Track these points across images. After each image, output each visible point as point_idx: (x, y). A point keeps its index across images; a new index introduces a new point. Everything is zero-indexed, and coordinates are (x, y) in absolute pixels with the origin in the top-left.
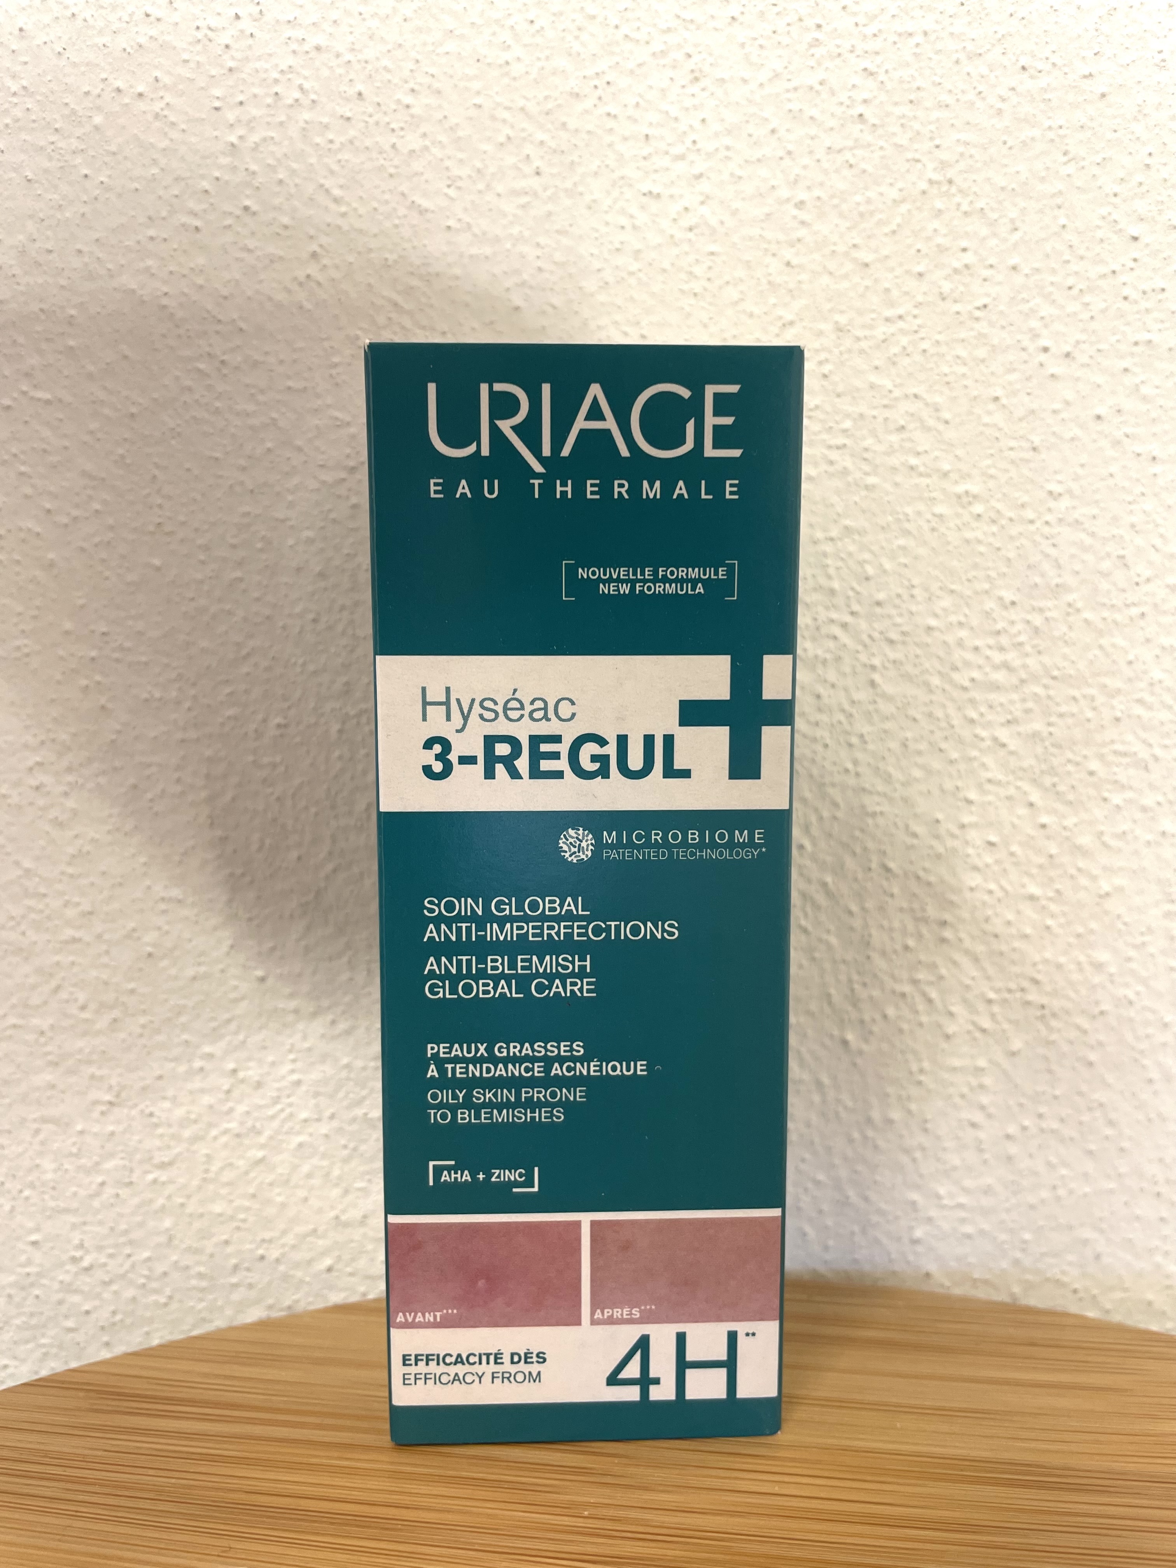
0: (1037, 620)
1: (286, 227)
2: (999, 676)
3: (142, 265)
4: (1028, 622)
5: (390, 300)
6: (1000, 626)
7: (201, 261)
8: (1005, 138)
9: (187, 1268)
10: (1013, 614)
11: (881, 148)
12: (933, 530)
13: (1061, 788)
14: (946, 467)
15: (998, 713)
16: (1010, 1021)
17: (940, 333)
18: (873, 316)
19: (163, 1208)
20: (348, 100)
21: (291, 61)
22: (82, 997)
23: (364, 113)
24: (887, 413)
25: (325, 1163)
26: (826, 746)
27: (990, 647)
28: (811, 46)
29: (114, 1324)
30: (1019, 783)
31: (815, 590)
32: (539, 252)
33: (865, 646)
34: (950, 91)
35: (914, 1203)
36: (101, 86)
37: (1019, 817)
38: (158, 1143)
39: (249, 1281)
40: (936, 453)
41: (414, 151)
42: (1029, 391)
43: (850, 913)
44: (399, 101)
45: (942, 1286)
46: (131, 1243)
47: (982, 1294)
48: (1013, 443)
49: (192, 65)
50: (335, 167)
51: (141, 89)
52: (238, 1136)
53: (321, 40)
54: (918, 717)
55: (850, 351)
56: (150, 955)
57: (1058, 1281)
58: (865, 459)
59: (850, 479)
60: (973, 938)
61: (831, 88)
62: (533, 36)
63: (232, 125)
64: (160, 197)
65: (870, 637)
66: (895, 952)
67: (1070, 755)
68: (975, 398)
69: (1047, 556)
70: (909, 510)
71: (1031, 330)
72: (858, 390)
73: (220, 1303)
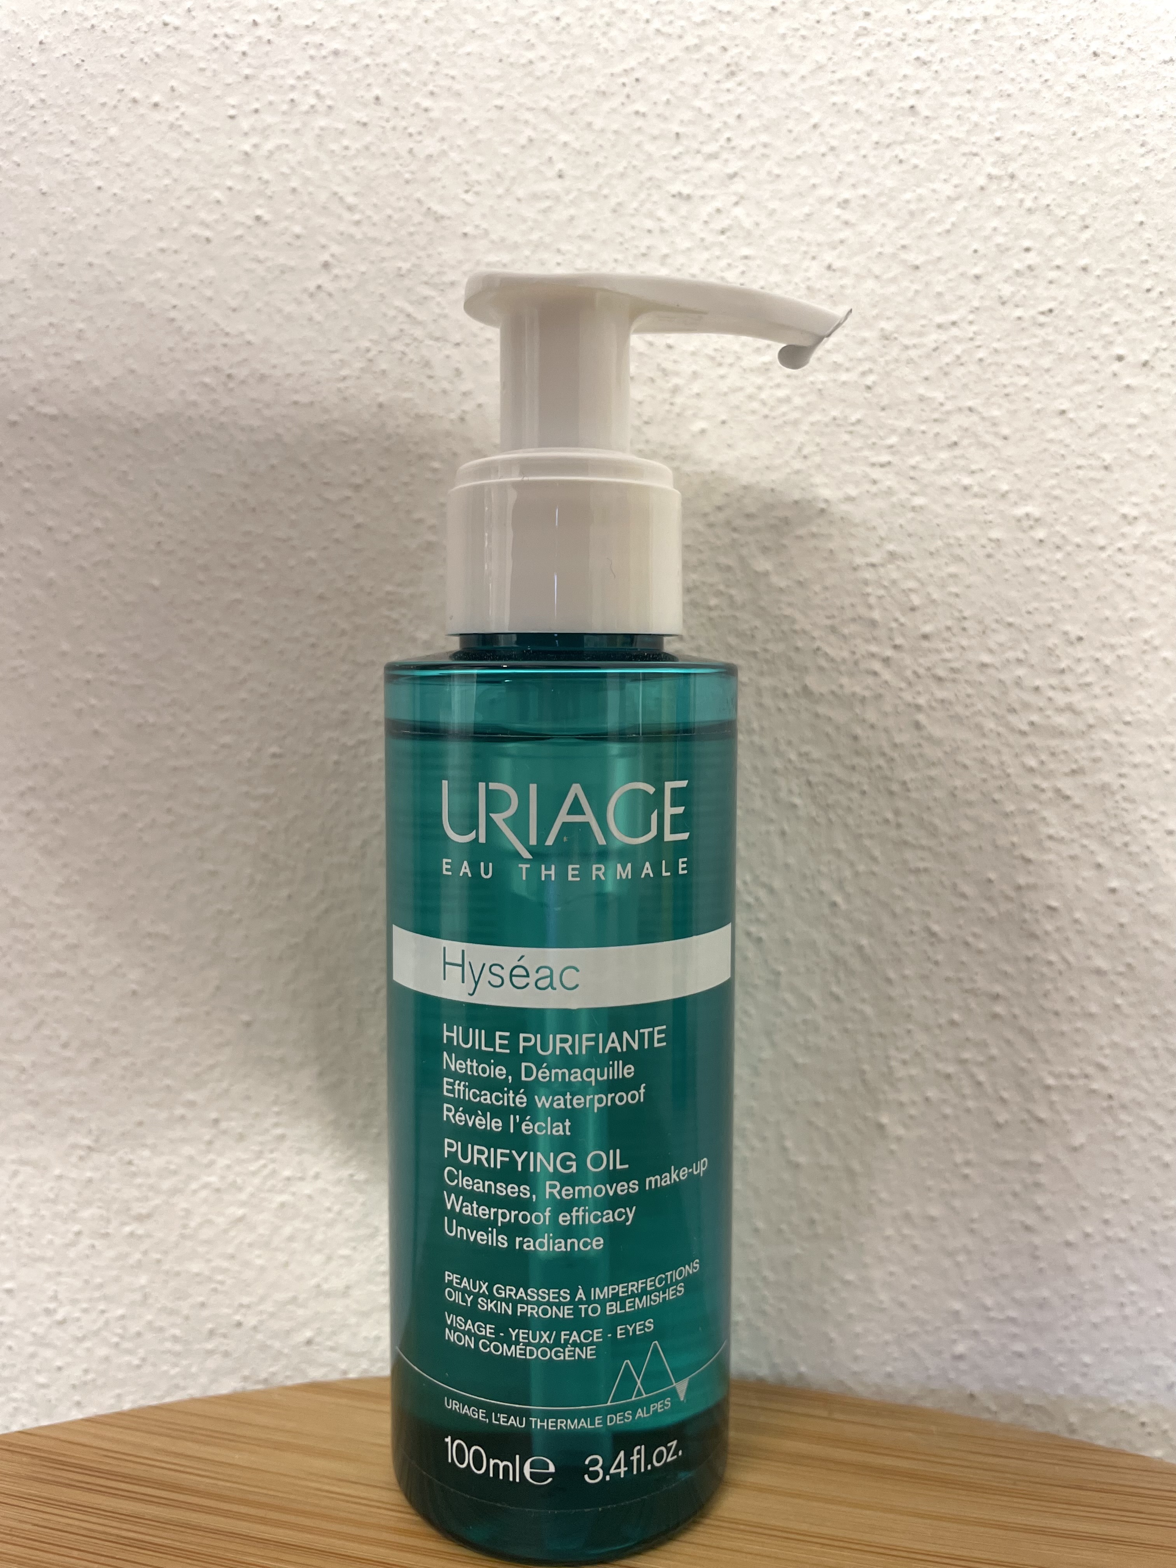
0: (1108, 659)
1: (298, 237)
2: (1062, 720)
3: (152, 278)
4: (1097, 660)
5: (401, 311)
6: (1063, 665)
7: (210, 272)
8: (1072, 129)
9: (161, 1329)
10: (1079, 651)
11: (935, 142)
12: (989, 556)
13: (1134, 848)
14: (1005, 487)
15: (1061, 761)
16: (1071, 1112)
17: (999, 340)
18: (923, 322)
19: (139, 1264)
20: (365, 105)
21: (308, 67)
22: (64, 1034)
23: (381, 118)
24: (937, 428)
25: (307, 1226)
26: (864, 793)
27: (1052, 687)
28: (858, 35)
29: (85, 1383)
30: (1085, 842)
31: (854, 620)
32: (559, 259)
34: (1013, 80)
35: (956, 1313)
36: (118, 97)
37: (1084, 879)
38: (136, 1193)
39: (223, 1348)
40: (993, 472)
41: (431, 156)
42: (1100, 403)
43: (889, 981)
44: (417, 105)
45: (988, 1410)
46: (105, 1298)
47: (1034, 1423)
48: (1081, 461)
49: (209, 73)
50: (350, 174)
51: (156, 98)
52: (218, 1190)
53: (337, 44)
54: (968, 762)
55: (897, 361)
56: (134, 993)
57: (1123, 1412)
58: (912, 478)
59: (894, 499)
60: (1029, 1014)
61: (879, 80)
62: (559, 33)
63: (246, 134)
64: (172, 208)
65: (915, 673)
66: (940, 1026)
67: (1145, 811)
68: (1038, 411)
69: (1120, 586)
70: (960, 534)
71: (1103, 337)
72: (905, 402)
73: (194, 1370)
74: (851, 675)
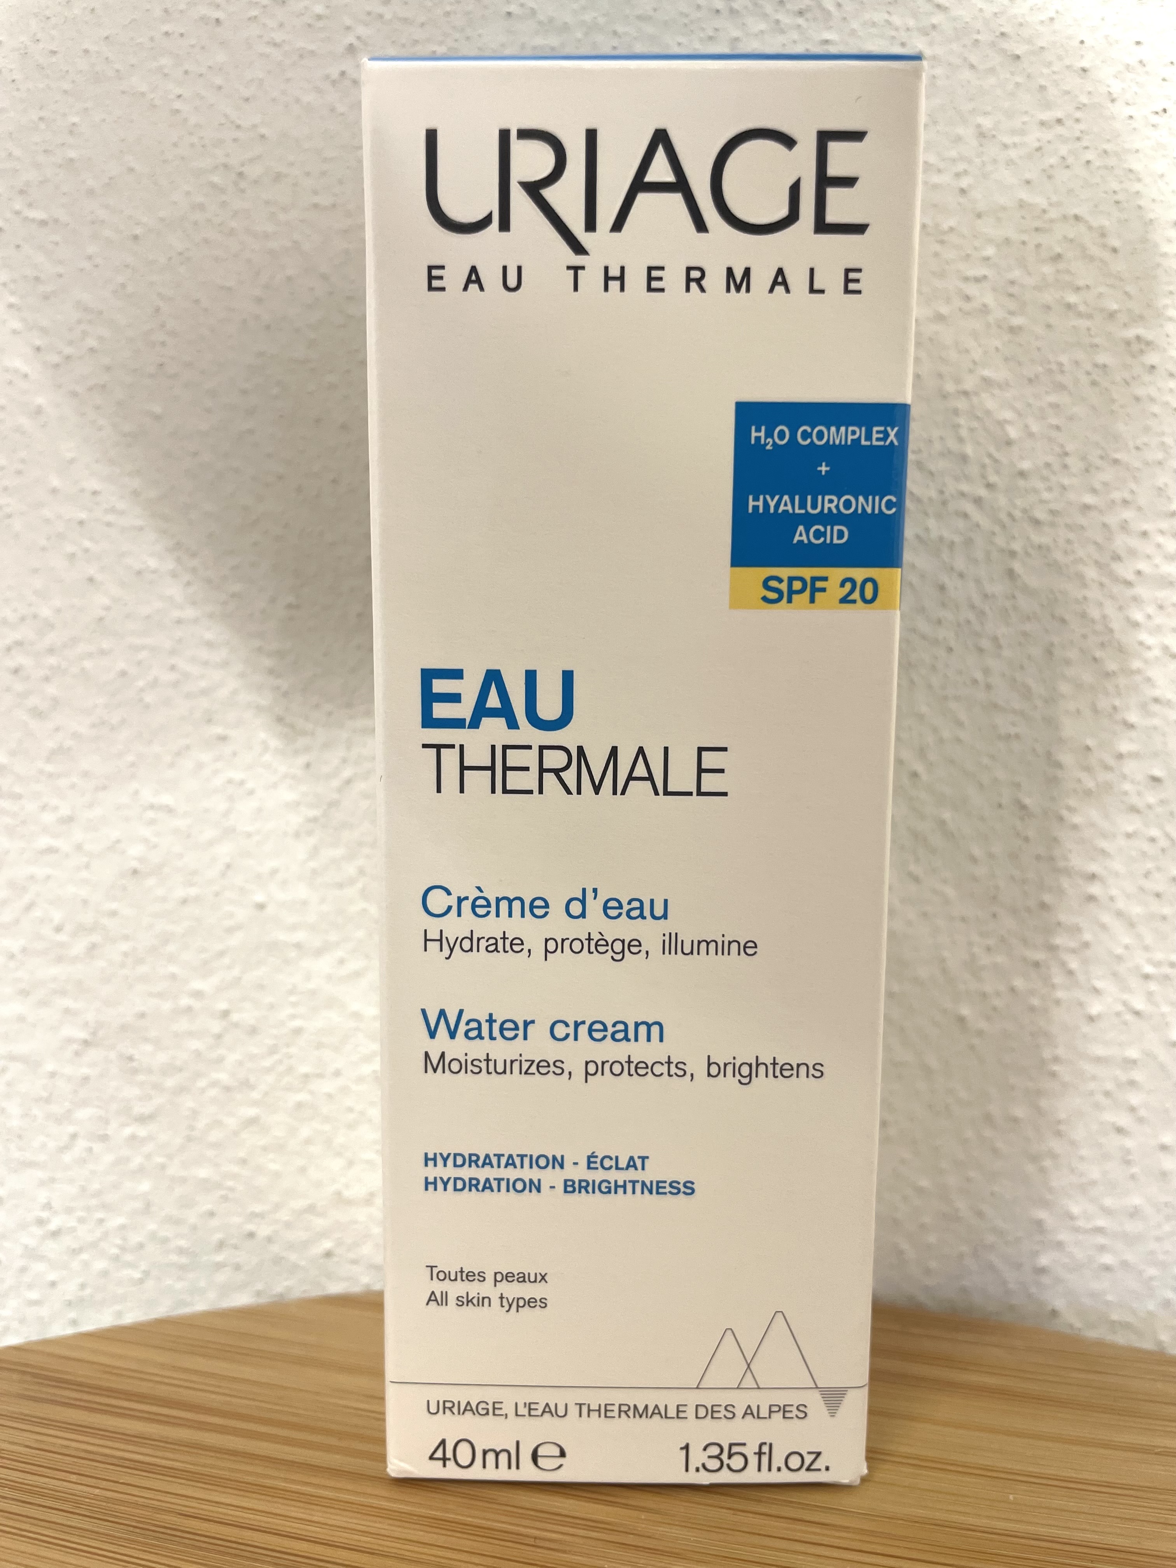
3: (154, 64)
9: (165, 1241)
12: (1094, 383)
14: (1113, 306)
18: (1026, 119)
19: (141, 1171)
22: (57, 916)
24: (1040, 238)
25: (327, 1128)
26: (950, 650)
29: (82, 1300)
31: (942, 455)
33: (1004, 527)
35: (1039, 1223)
38: (136, 1091)
39: (234, 1261)
40: (1102, 289)
43: (974, 860)
45: (1071, 1326)
46: (105, 1207)
52: (228, 1089)
54: (1067, 616)
55: (995, 161)
56: (135, 872)
58: (1011, 295)
59: (991, 319)
60: (1128, 896)
65: (1010, 515)
66: (1029, 910)
70: (1064, 359)
72: (1004, 209)
73: (202, 1284)
74: (939, 516)
